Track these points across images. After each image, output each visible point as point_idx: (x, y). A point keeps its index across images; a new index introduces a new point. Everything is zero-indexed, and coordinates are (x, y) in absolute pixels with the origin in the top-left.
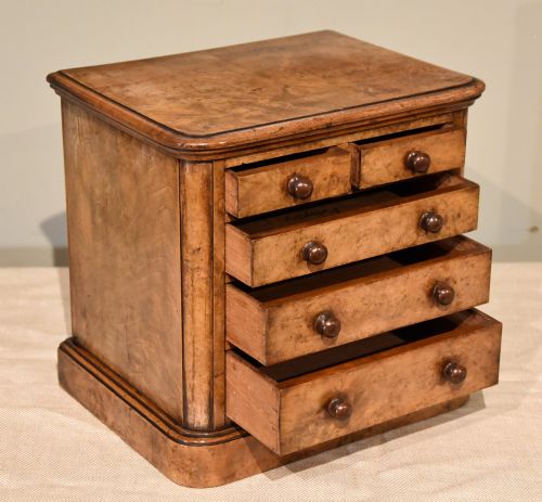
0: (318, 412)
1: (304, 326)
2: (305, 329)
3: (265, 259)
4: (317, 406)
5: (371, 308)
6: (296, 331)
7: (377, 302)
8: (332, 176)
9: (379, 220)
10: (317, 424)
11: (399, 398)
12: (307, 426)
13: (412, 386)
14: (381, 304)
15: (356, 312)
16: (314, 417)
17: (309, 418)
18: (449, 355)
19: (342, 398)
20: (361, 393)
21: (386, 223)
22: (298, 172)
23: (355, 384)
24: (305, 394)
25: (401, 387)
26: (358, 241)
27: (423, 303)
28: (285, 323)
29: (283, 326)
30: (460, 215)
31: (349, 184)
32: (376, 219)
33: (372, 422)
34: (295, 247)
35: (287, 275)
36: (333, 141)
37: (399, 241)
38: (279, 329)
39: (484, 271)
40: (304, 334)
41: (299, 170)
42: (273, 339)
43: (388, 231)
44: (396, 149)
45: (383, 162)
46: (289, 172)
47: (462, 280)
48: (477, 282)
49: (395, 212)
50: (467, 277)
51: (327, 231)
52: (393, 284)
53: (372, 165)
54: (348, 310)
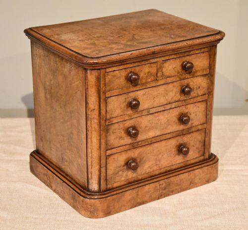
0: (124, 166)
1: (123, 132)
2: (123, 134)
3: (112, 106)
4: (123, 163)
5: (153, 125)
6: (119, 135)
8: (148, 73)
10: (123, 171)
11: (160, 161)
12: (118, 172)
13: (165, 156)
14: (157, 123)
15: (146, 127)
16: (122, 168)
17: (119, 169)
18: (182, 142)
19: (134, 160)
20: (143, 158)
21: (166, 91)
22: (132, 71)
23: (140, 154)
24: (117, 158)
25: (160, 156)
26: (154, 99)
27: (176, 123)
28: (115, 131)
29: (113, 133)
30: (199, 87)
31: (156, 77)
32: (162, 89)
33: (148, 171)
34: (125, 101)
35: (122, 114)
36: (155, 60)
37: (172, 99)
38: (112, 134)
39: (203, 109)
40: (123, 136)
41: (133, 70)
42: (109, 138)
43: (167, 94)
44: (178, 60)
45: (172, 67)
46: (129, 71)
47: (193, 113)
48: (201, 114)
49: (170, 86)
50: (196, 112)
51: (139, 94)
52: (163, 114)
53: (167, 68)
54: (142, 126)
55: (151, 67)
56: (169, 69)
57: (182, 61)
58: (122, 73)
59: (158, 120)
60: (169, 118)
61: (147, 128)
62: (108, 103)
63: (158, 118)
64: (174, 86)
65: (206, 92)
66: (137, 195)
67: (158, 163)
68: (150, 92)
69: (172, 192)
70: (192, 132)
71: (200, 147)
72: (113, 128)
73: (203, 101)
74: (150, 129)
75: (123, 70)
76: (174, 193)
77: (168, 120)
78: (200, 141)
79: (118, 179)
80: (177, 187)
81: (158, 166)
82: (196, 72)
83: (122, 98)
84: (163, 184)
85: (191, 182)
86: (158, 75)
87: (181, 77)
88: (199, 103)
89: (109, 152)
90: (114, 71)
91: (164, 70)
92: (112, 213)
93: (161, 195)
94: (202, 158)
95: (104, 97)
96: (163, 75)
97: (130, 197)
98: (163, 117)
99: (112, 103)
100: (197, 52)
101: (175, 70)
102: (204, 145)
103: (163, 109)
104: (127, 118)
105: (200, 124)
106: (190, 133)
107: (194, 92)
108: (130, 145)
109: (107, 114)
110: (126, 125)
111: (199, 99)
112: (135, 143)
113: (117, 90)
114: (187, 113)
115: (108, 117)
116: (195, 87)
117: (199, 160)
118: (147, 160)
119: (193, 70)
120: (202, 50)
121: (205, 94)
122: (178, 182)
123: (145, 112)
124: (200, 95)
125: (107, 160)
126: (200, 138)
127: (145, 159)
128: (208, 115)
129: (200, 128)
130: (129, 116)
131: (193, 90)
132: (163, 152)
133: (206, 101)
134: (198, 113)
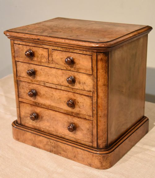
3: (20, 68)
5: (49, 96)
8: (42, 55)
9: (55, 72)
12: (27, 117)
14: (52, 96)
17: (28, 115)
25: (56, 123)
28: (23, 87)
30: (85, 83)
31: (48, 60)
33: (47, 128)
35: (27, 77)
36: (47, 47)
37: (62, 82)
38: (21, 88)
39: (89, 104)
42: (20, 90)
43: (58, 77)
44: (64, 53)
45: (59, 57)
47: (81, 103)
48: (87, 107)
49: (60, 72)
50: (83, 103)
51: (38, 68)
52: (55, 91)
53: (56, 56)
54: (41, 93)
55: (44, 51)
56: (57, 58)
57: (67, 55)
59: (52, 94)
62: (17, 65)
63: (52, 92)
64: (63, 73)
65: (92, 90)
66: (35, 139)
68: (45, 70)
69: (60, 153)
70: (81, 118)
71: (89, 134)
72: (22, 84)
73: (88, 96)
74: (47, 98)
75: (25, 46)
76: (62, 155)
77: (60, 98)
78: (88, 129)
79: (27, 121)
80: (64, 153)
81: (54, 129)
82: (80, 69)
83: (26, 66)
85: (75, 156)
86: (50, 59)
87: (67, 68)
88: (85, 97)
89: (20, 99)
90: (19, 44)
91: (54, 57)
93: (52, 151)
94: (90, 144)
95: (15, 60)
96: (52, 60)
98: (57, 94)
99: (20, 66)
100: (80, 52)
101: (62, 60)
102: (92, 135)
103: (55, 87)
104: (30, 81)
105: (86, 114)
106: (79, 117)
107: (81, 85)
108: (34, 102)
109: (17, 73)
110: (30, 86)
111: (84, 93)
112: (37, 103)
113: (22, 59)
114: (75, 100)
115: (18, 75)
116: (81, 81)
117: (88, 145)
118: (46, 120)
119: (78, 66)
120: (85, 52)
121: (90, 91)
122: (65, 149)
123: (42, 83)
124: (86, 90)
125: (20, 104)
126: (88, 126)
127: (44, 118)
128: (94, 110)
129: (87, 117)
130: (31, 81)
131: (80, 83)
132: (58, 121)
133: (91, 97)
134: (85, 105)
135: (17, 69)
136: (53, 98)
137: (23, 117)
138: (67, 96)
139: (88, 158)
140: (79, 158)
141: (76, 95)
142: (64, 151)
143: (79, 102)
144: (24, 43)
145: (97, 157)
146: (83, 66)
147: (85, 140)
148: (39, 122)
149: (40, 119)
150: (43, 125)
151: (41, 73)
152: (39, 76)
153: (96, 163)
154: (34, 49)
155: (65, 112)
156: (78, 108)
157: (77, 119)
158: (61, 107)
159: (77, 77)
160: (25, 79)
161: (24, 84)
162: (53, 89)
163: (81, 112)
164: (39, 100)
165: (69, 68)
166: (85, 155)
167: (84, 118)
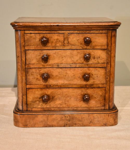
0: (40, 98)
1: (39, 76)
2: (39, 77)
3: (30, 56)
4: (39, 96)
5: (62, 76)
6: (36, 77)
7: (64, 74)
8: (57, 40)
9: (69, 53)
10: (39, 102)
11: (68, 101)
12: (36, 101)
13: (72, 99)
14: (65, 75)
17: (37, 99)
18: (86, 93)
19: (48, 96)
21: (72, 54)
24: (35, 92)
25: (68, 98)
26: (62, 58)
27: (81, 79)
28: (32, 73)
29: (32, 74)
30: (99, 57)
31: (63, 43)
32: (68, 52)
33: (59, 106)
34: (40, 55)
35: (38, 63)
36: (63, 32)
37: (77, 61)
38: (30, 75)
39: (103, 74)
40: (39, 78)
41: (45, 35)
42: (28, 77)
43: (73, 57)
44: (81, 35)
45: (76, 39)
46: (42, 35)
47: (95, 75)
48: (101, 77)
49: (75, 52)
50: (97, 74)
51: (51, 53)
52: (70, 70)
53: (72, 39)
54: (54, 75)
55: (59, 36)
56: (74, 40)
57: (84, 37)
58: (37, 36)
59: (66, 73)
60: (75, 74)
61: (57, 77)
62: (27, 54)
63: (65, 72)
64: (78, 53)
65: (105, 62)
66: (47, 119)
67: (67, 103)
68: (60, 53)
69: (75, 124)
70: (94, 88)
71: (101, 100)
72: (31, 71)
73: (102, 67)
74: (60, 78)
75: (38, 34)
76: (77, 125)
77: (74, 75)
78: (101, 96)
79: (35, 106)
80: (80, 122)
81: (66, 105)
82: (96, 46)
83: (37, 53)
84: (67, 117)
85: (91, 122)
86: (65, 42)
87: (83, 47)
88: (99, 69)
89: (28, 86)
90: (31, 33)
91: (70, 40)
92: (28, 126)
93: (67, 125)
94: (103, 108)
95: (24, 49)
96: (68, 43)
97: (41, 119)
98: (70, 72)
99: (30, 54)
100: (96, 32)
101: (78, 42)
102: (105, 99)
103: (70, 66)
104: (41, 67)
105: (100, 83)
106: (92, 88)
107: (95, 59)
108: (44, 85)
109: (27, 61)
110: (41, 71)
111: (99, 65)
112: (48, 85)
113: (33, 47)
114: (90, 73)
115: (27, 63)
116: (96, 56)
117: (100, 109)
118: (58, 98)
119: (93, 44)
120: (101, 31)
121: (104, 63)
122: (80, 119)
123: (55, 66)
124: (100, 63)
125: (27, 91)
126: (101, 94)
127: (56, 97)
128: (107, 78)
129: (100, 86)
130: (43, 65)
131: (94, 58)
132: (70, 96)
133: (105, 68)
134: (99, 76)
135: (27, 57)
136: (67, 76)
137: (31, 102)
138: (82, 71)
139: (104, 119)
140: (95, 122)
141: (91, 69)
142: (80, 121)
143: (94, 75)
144: (36, 32)
145: (112, 116)
146: (99, 43)
147: (97, 106)
148: (50, 103)
149: (51, 99)
150: (54, 105)
151: (54, 56)
152: (52, 60)
153: (110, 122)
154: (48, 36)
155: (79, 86)
156: (93, 80)
157: (90, 89)
158: (75, 83)
159: (92, 53)
160: (36, 66)
161: (34, 70)
162: (66, 69)
163: (95, 83)
164: (51, 82)
165: (85, 47)
166: (101, 117)
167: (98, 87)
